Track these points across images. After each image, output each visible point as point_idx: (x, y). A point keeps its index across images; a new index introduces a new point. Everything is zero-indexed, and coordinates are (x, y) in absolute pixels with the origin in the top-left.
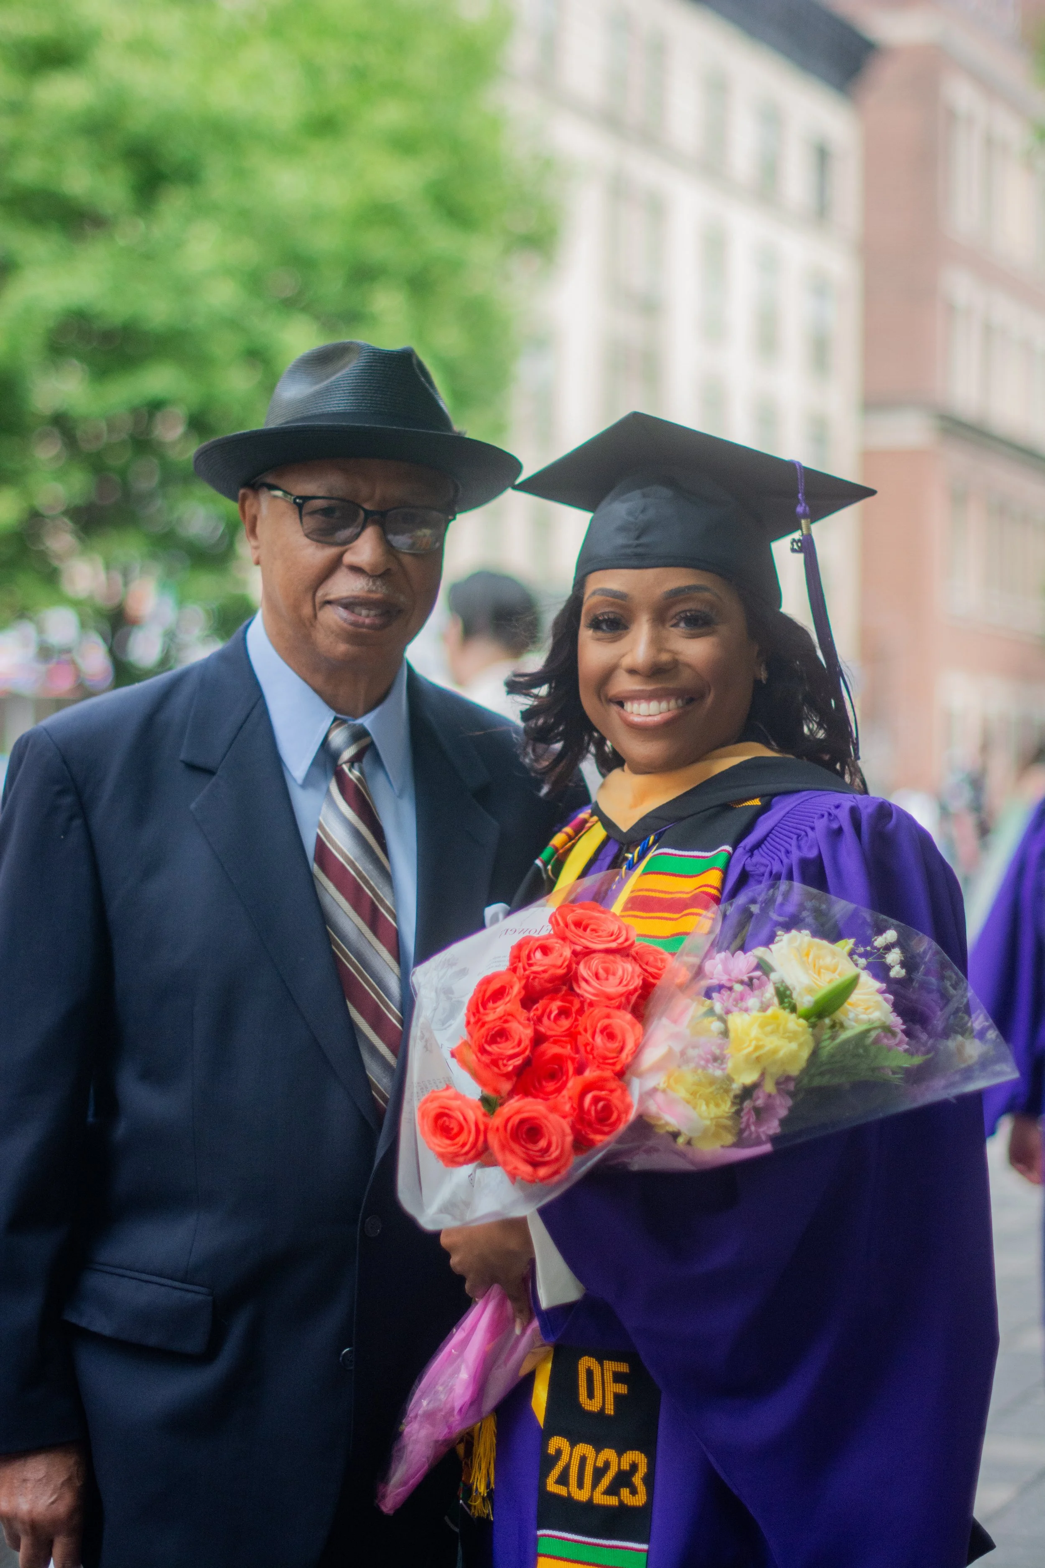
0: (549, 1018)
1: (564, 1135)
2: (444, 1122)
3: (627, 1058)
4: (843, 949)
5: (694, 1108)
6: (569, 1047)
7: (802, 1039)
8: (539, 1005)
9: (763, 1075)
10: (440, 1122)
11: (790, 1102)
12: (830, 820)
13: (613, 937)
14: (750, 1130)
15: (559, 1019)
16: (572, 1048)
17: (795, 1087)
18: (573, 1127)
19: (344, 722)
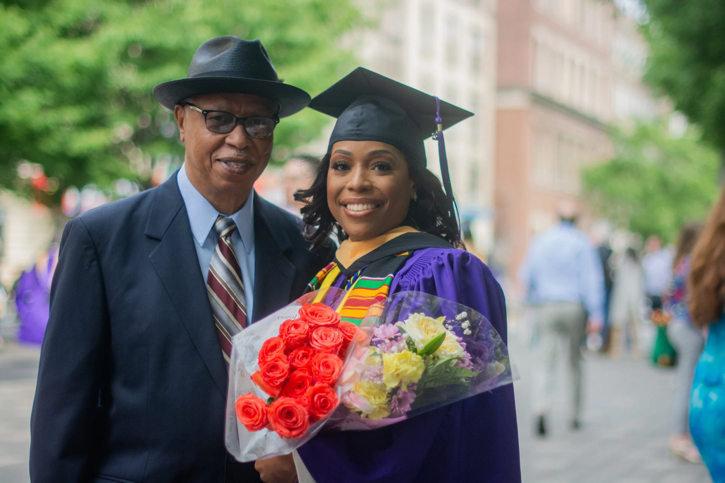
0: (298, 359)
1: (304, 415)
2: (248, 410)
3: (335, 377)
4: (440, 321)
5: (369, 400)
6: (307, 372)
7: (419, 365)
8: (293, 353)
9: (400, 383)
10: (246, 410)
11: (415, 396)
12: (438, 260)
13: (330, 319)
14: (396, 410)
15: (302, 359)
16: (308, 373)
17: (417, 388)
18: (309, 412)
19: (223, 217)
